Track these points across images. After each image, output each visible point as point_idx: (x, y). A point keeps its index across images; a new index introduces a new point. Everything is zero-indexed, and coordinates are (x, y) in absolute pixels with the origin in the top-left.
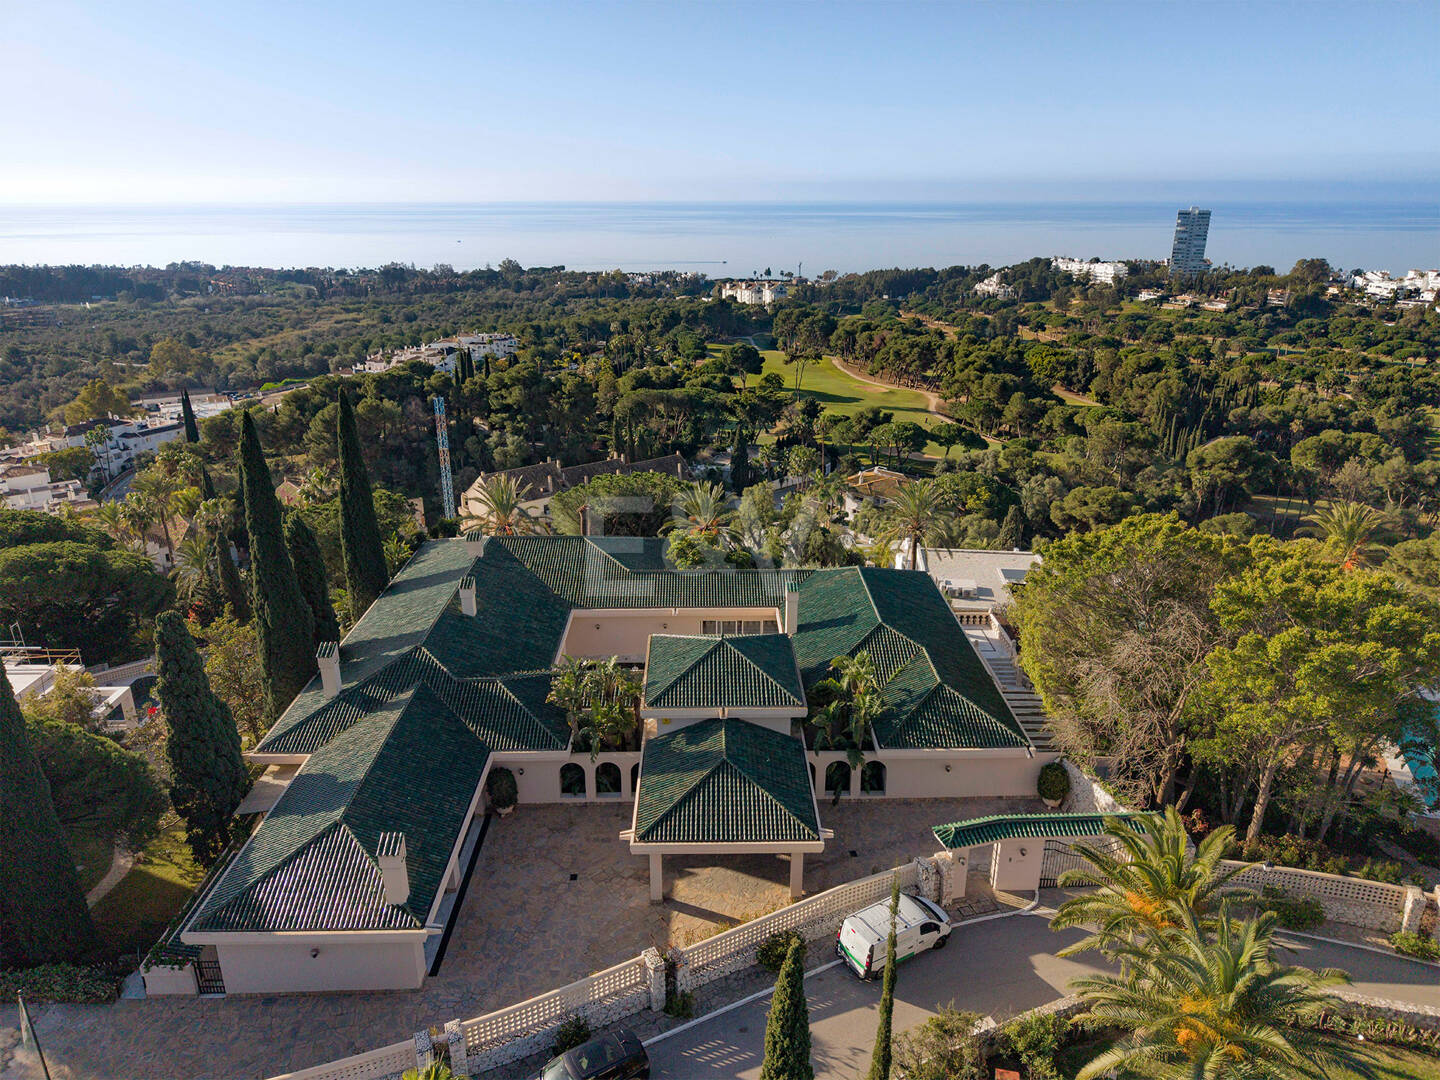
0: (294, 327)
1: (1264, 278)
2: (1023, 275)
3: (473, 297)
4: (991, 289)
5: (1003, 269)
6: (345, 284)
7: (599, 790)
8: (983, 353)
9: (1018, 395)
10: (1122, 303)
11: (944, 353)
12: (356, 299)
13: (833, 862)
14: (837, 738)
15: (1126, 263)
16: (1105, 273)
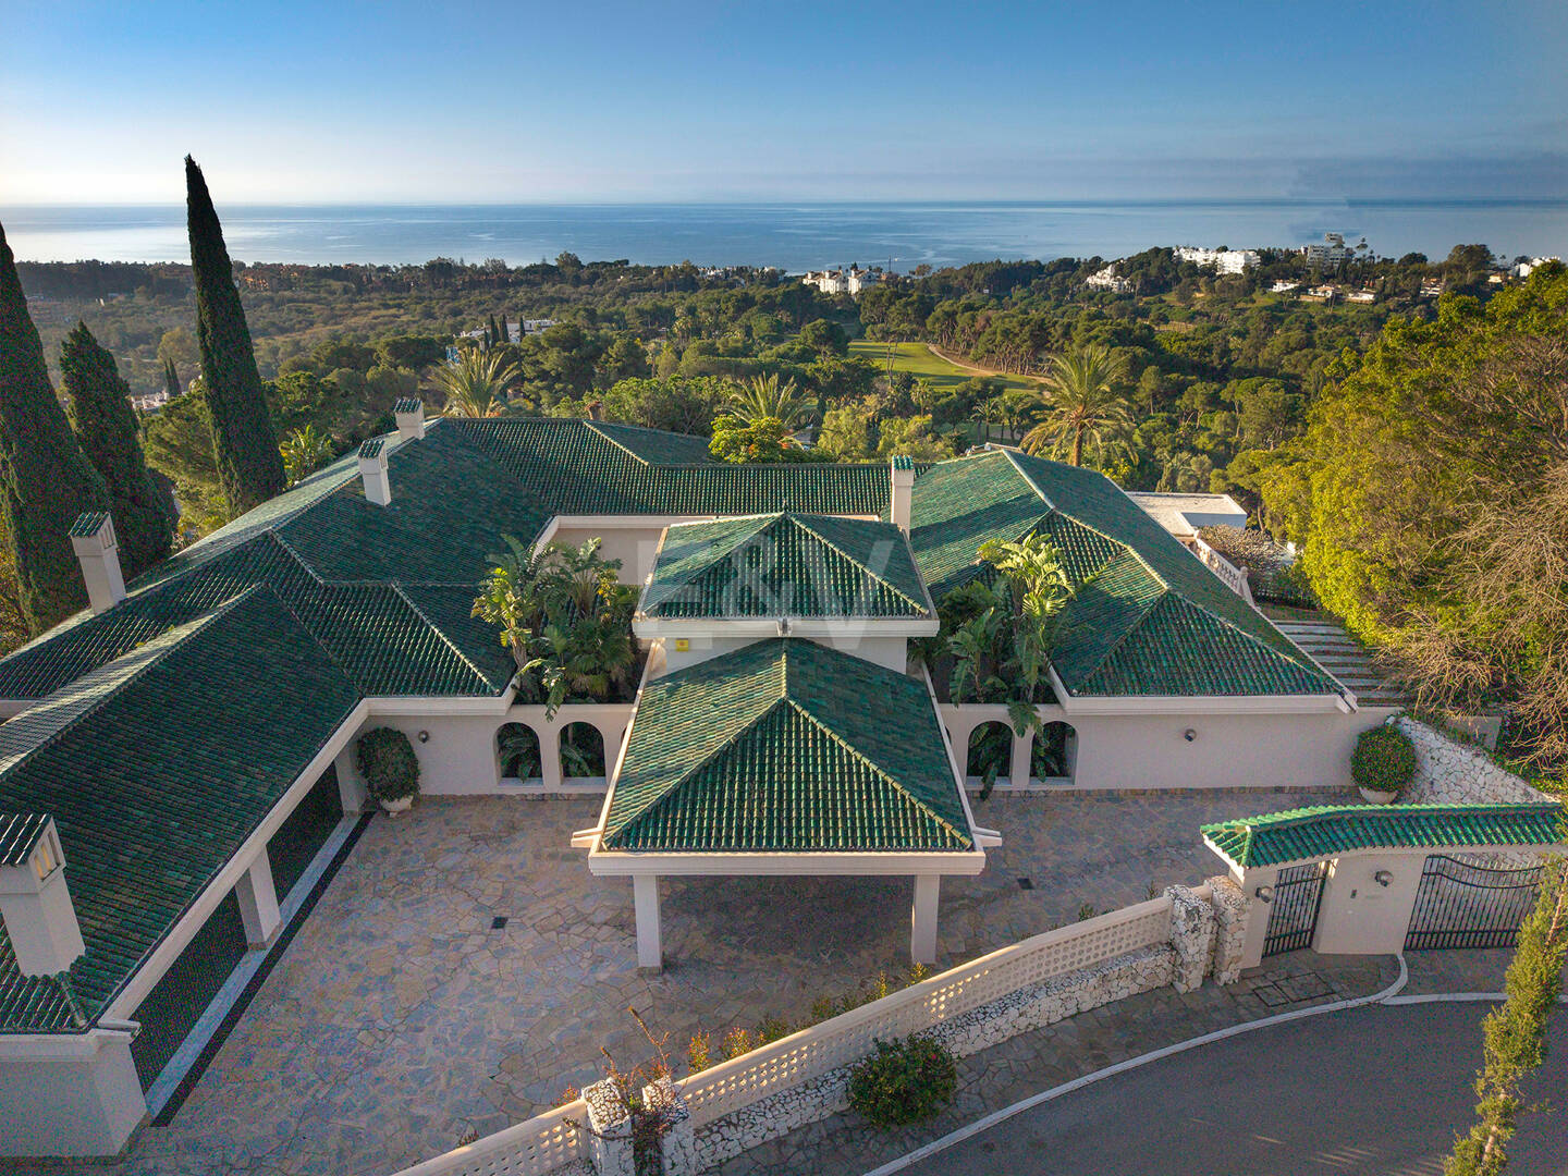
0: (326, 324)
1: (1416, 266)
2: (1141, 265)
3: (526, 293)
4: (1104, 282)
5: (1119, 261)
6: (386, 280)
7: (567, 773)
8: (1107, 328)
9: (1151, 369)
10: (1254, 296)
11: (1060, 330)
12: (397, 295)
13: (990, 898)
14: (990, 680)
15: (1259, 252)
16: (1233, 263)
